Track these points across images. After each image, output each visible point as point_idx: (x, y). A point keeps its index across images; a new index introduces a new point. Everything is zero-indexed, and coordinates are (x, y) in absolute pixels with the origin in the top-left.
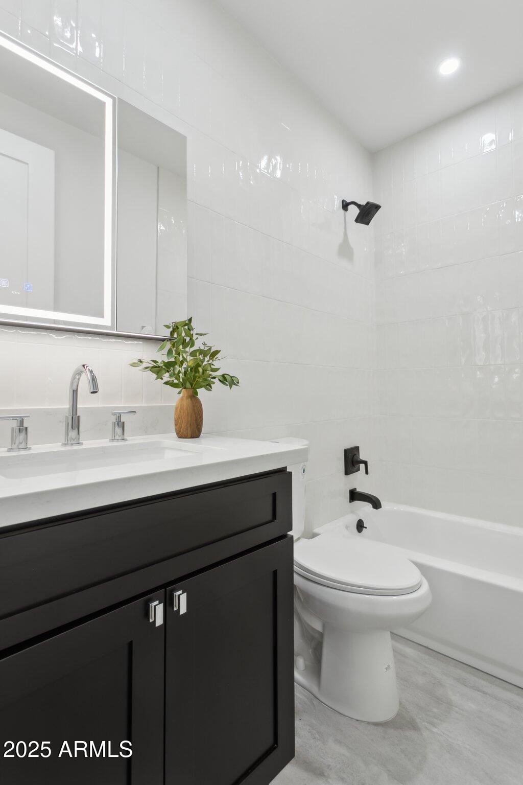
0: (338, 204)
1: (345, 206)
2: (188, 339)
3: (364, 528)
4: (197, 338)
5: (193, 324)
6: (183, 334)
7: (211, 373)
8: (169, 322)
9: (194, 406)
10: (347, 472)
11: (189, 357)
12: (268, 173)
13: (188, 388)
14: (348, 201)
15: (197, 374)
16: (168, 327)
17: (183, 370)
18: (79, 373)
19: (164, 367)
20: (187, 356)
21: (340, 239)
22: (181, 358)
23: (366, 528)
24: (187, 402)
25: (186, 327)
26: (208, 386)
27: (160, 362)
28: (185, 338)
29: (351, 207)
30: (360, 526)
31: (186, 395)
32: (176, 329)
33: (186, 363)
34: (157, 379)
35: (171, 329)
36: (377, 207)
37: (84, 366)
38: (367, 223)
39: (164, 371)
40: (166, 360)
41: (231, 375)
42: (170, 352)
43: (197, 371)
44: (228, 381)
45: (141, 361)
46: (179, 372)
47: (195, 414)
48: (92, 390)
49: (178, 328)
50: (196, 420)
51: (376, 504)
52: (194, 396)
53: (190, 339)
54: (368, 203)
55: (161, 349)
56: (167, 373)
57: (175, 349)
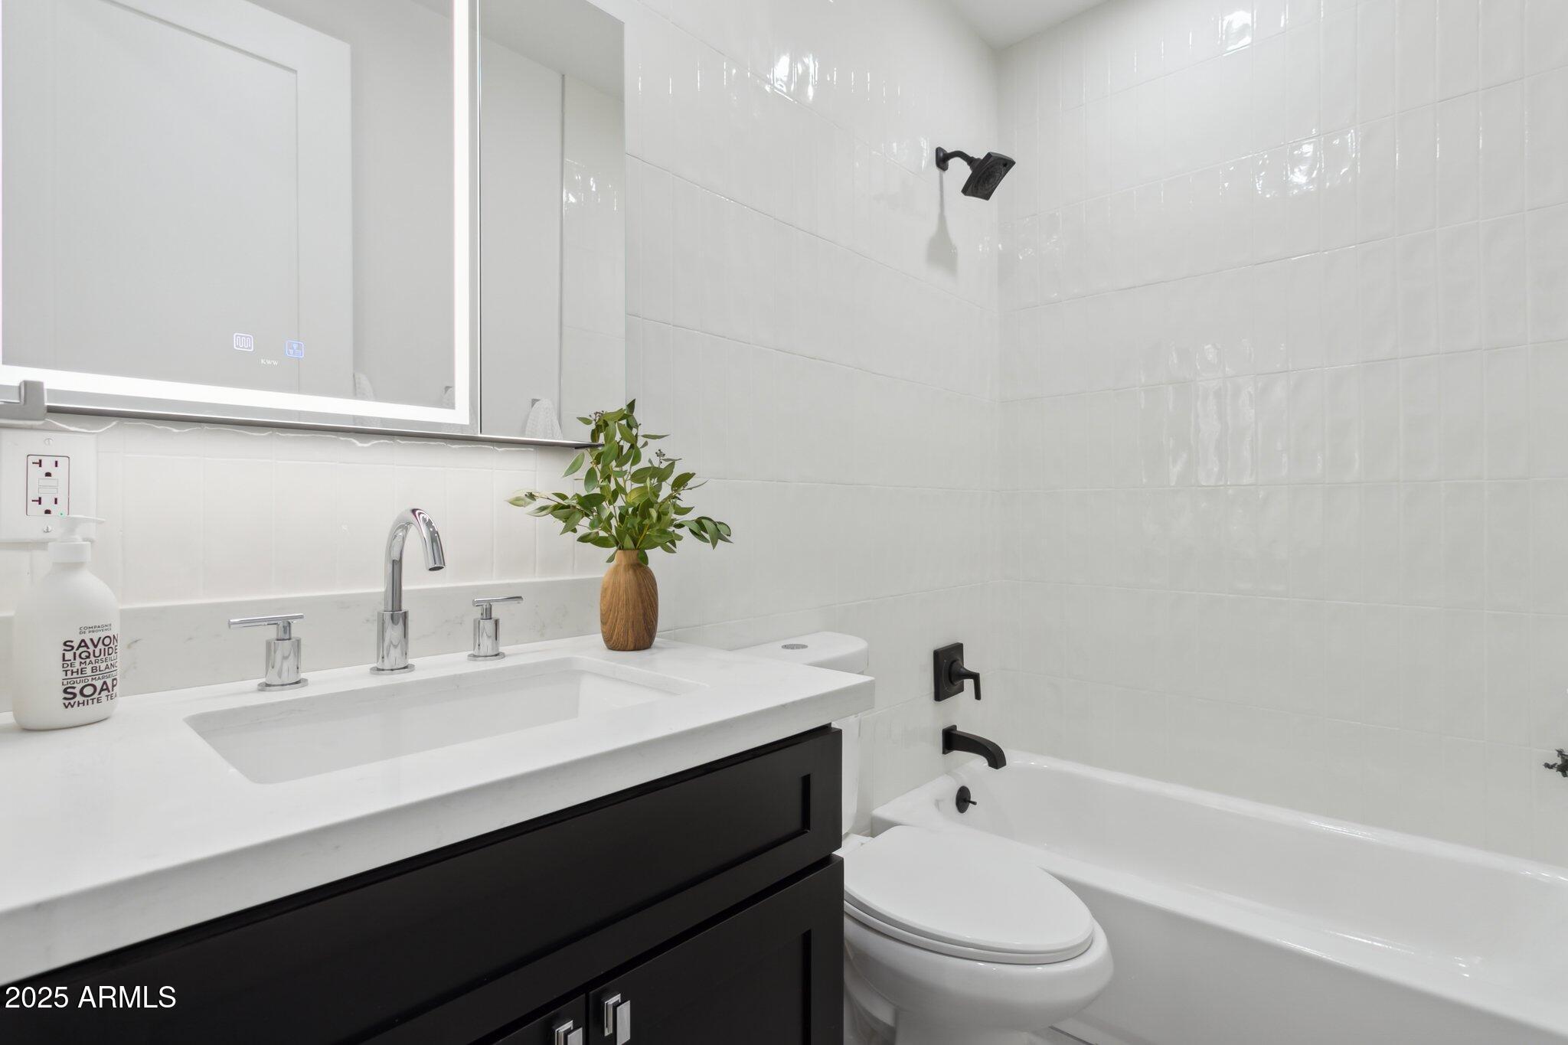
0: (929, 157)
1: (942, 160)
2: (626, 446)
3: (970, 804)
4: (646, 444)
5: (638, 415)
6: (618, 437)
7: (674, 516)
8: (589, 412)
9: (639, 585)
10: (940, 695)
11: (629, 483)
12: (788, 93)
13: (628, 549)
14: (949, 150)
15: (647, 522)
16: (586, 421)
17: (618, 512)
18: (405, 526)
19: (578, 507)
20: (625, 482)
21: (931, 228)
22: (613, 486)
23: (974, 803)
24: (626, 578)
25: (624, 422)
26: (669, 542)
27: (570, 497)
28: (621, 444)
29: (955, 163)
30: (963, 799)
31: (623, 563)
32: (602, 425)
33: (624, 496)
34: (565, 530)
35: (593, 426)
36: (1007, 164)
37: (414, 511)
38: (987, 197)
39: (578, 515)
40: (583, 493)
41: (715, 520)
42: (591, 476)
43: (645, 515)
44: (709, 531)
45: (531, 496)
46: (611, 516)
47: (643, 602)
48: (432, 565)
49: (606, 424)
50: (645, 614)
51: (995, 757)
52: (640, 565)
53: (632, 447)
54: (989, 155)
55: (573, 469)
56: (585, 518)
57: (600, 466)
